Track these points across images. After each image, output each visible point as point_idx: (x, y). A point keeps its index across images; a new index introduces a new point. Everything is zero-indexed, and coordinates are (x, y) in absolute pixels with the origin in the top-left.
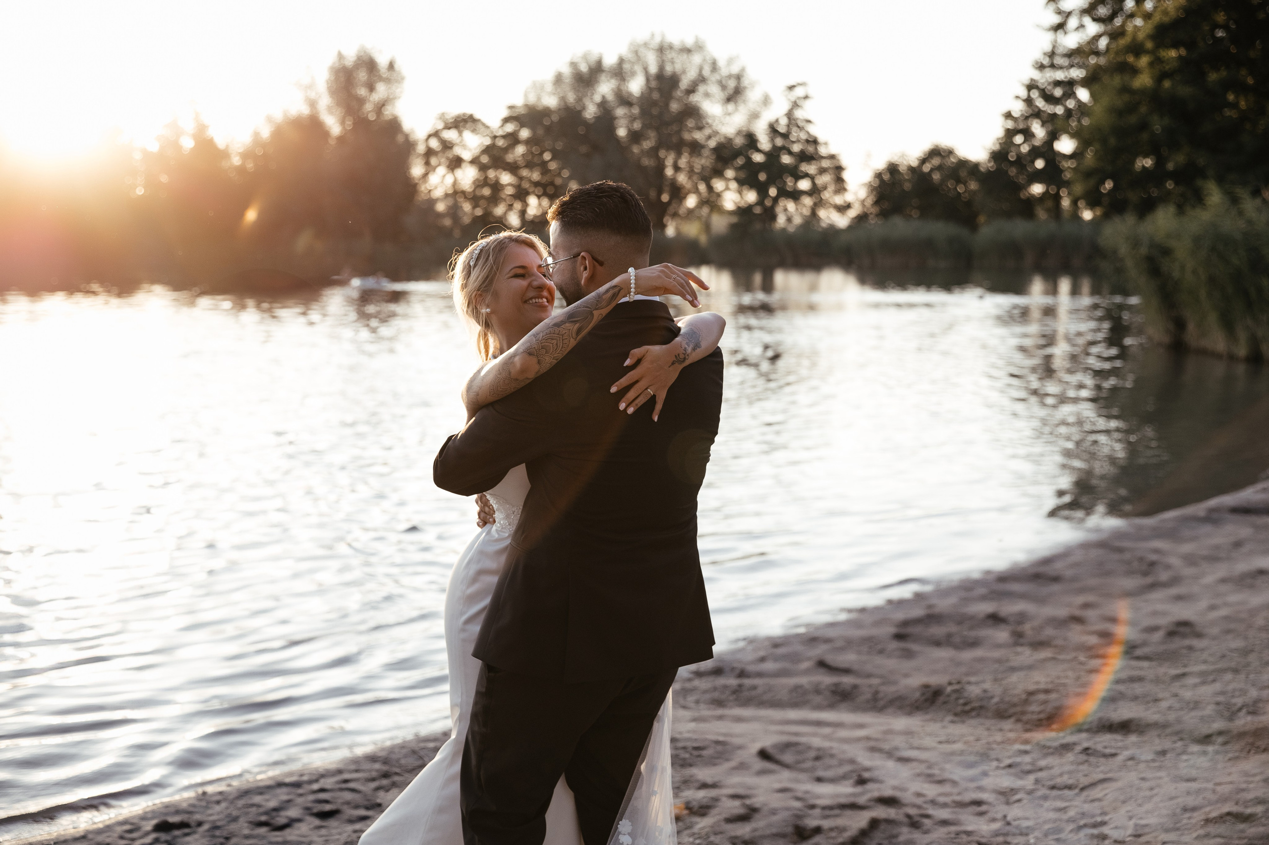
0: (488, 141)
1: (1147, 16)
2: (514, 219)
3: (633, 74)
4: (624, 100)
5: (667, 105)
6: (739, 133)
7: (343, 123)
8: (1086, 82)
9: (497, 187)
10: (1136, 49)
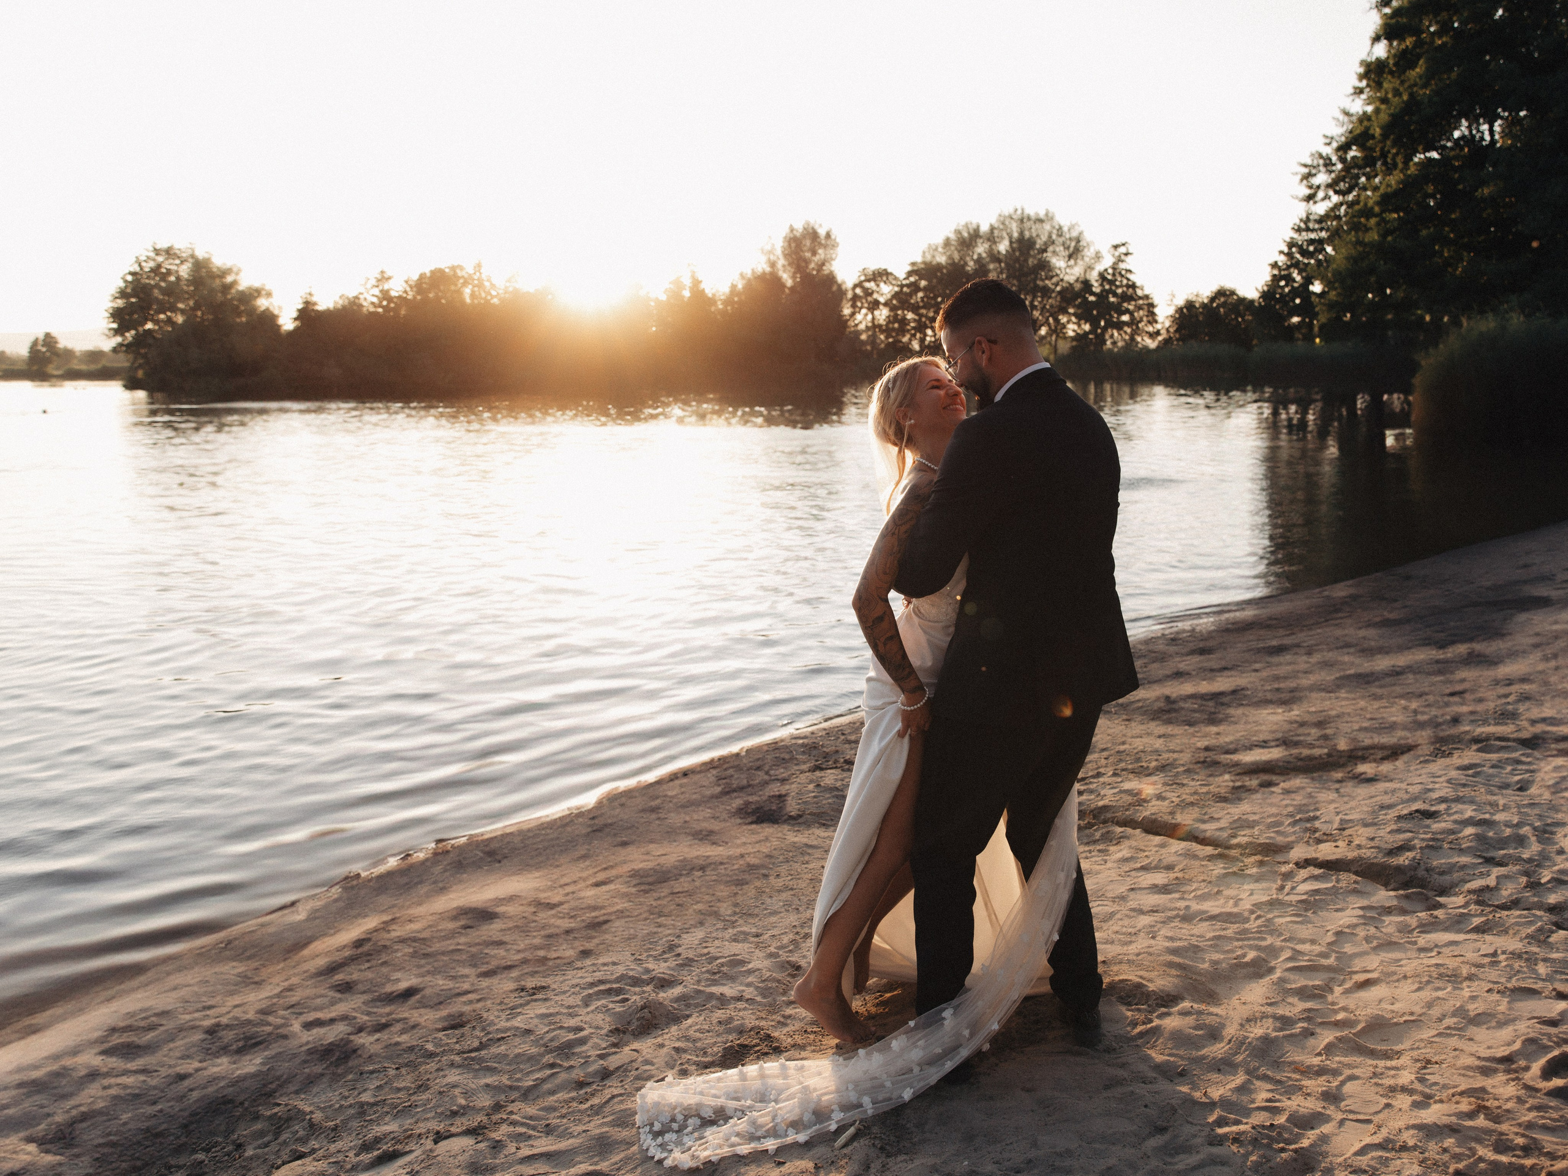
0: (897, 289)
1: (1375, 189)
2: (916, 346)
3: (1002, 238)
4: (995, 257)
5: (1026, 261)
6: (1077, 280)
7: (794, 277)
8: (1330, 240)
9: (903, 322)
10: (1367, 213)
